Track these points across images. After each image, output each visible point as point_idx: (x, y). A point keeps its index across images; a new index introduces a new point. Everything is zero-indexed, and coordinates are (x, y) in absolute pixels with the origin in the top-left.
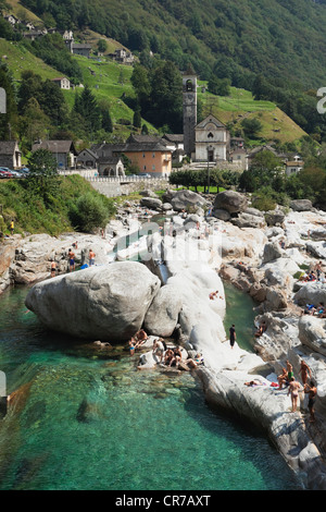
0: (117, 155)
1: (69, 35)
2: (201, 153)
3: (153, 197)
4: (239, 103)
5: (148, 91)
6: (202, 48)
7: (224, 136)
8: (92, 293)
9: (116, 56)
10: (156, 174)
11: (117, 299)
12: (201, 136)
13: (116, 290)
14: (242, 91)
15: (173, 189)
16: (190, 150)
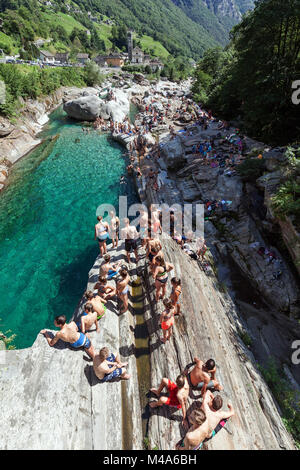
0: (105, 59)
1: (89, 13)
2: (134, 60)
3: (117, 75)
4: (147, 42)
5: (117, 36)
6: (137, 21)
7: (142, 54)
8: (82, 107)
9: (106, 22)
10: (118, 66)
11: (89, 108)
12: (134, 53)
13: (89, 105)
14: (149, 37)
15: (123, 72)
16: (130, 59)
